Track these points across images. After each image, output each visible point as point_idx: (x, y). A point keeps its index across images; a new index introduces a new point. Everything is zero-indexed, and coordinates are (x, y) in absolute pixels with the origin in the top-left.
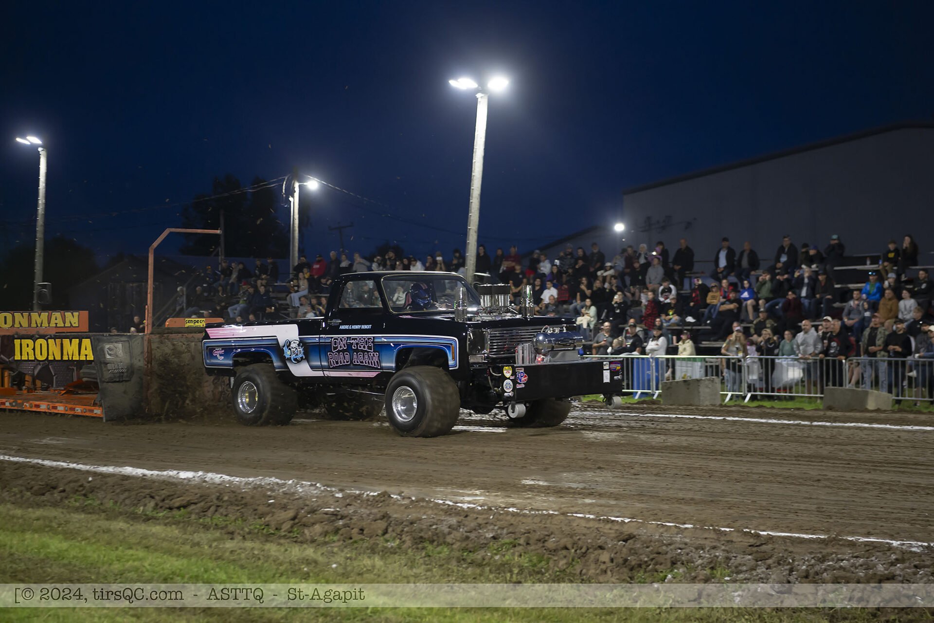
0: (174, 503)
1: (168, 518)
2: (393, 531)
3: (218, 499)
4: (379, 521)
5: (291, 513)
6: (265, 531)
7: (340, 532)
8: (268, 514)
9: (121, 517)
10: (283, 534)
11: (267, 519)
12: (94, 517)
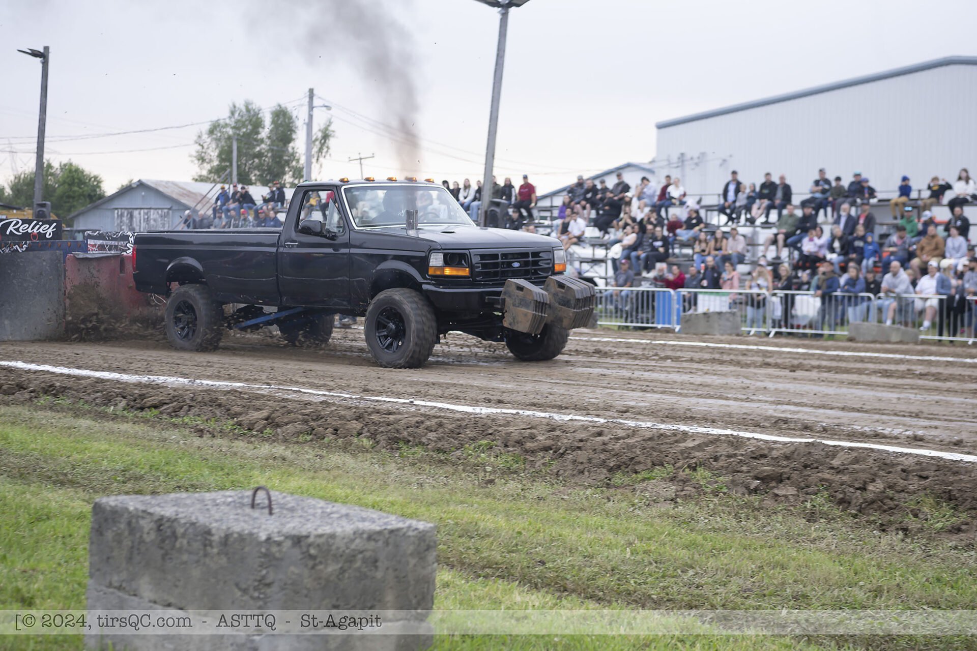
0: (145, 403)
1: (137, 417)
2: (368, 431)
3: (192, 399)
4: (355, 421)
5: (265, 413)
6: (237, 431)
7: (314, 432)
8: (240, 414)
9: (88, 415)
10: (256, 433)
11: (239, 419)
12: (60, 415)
